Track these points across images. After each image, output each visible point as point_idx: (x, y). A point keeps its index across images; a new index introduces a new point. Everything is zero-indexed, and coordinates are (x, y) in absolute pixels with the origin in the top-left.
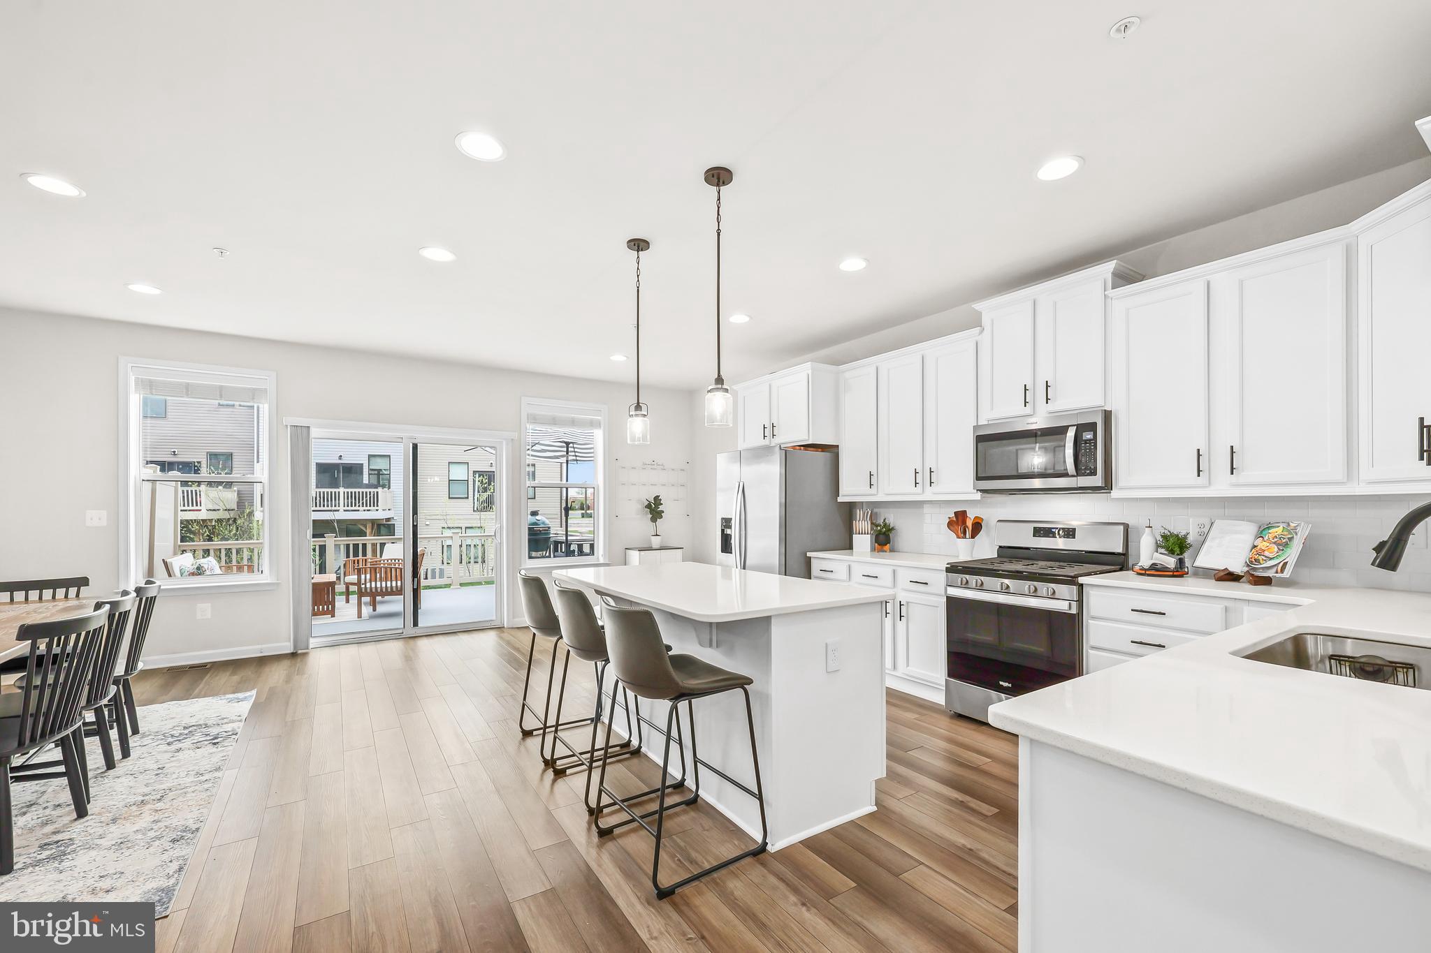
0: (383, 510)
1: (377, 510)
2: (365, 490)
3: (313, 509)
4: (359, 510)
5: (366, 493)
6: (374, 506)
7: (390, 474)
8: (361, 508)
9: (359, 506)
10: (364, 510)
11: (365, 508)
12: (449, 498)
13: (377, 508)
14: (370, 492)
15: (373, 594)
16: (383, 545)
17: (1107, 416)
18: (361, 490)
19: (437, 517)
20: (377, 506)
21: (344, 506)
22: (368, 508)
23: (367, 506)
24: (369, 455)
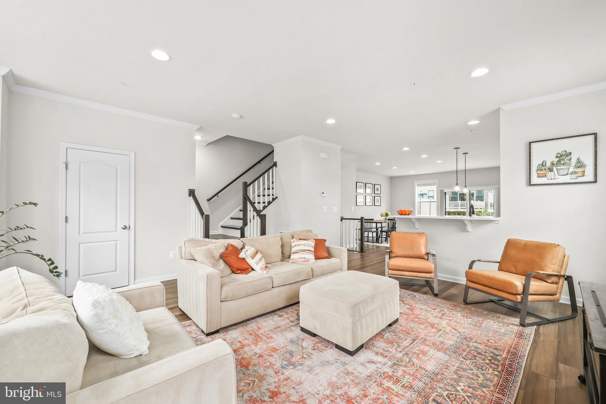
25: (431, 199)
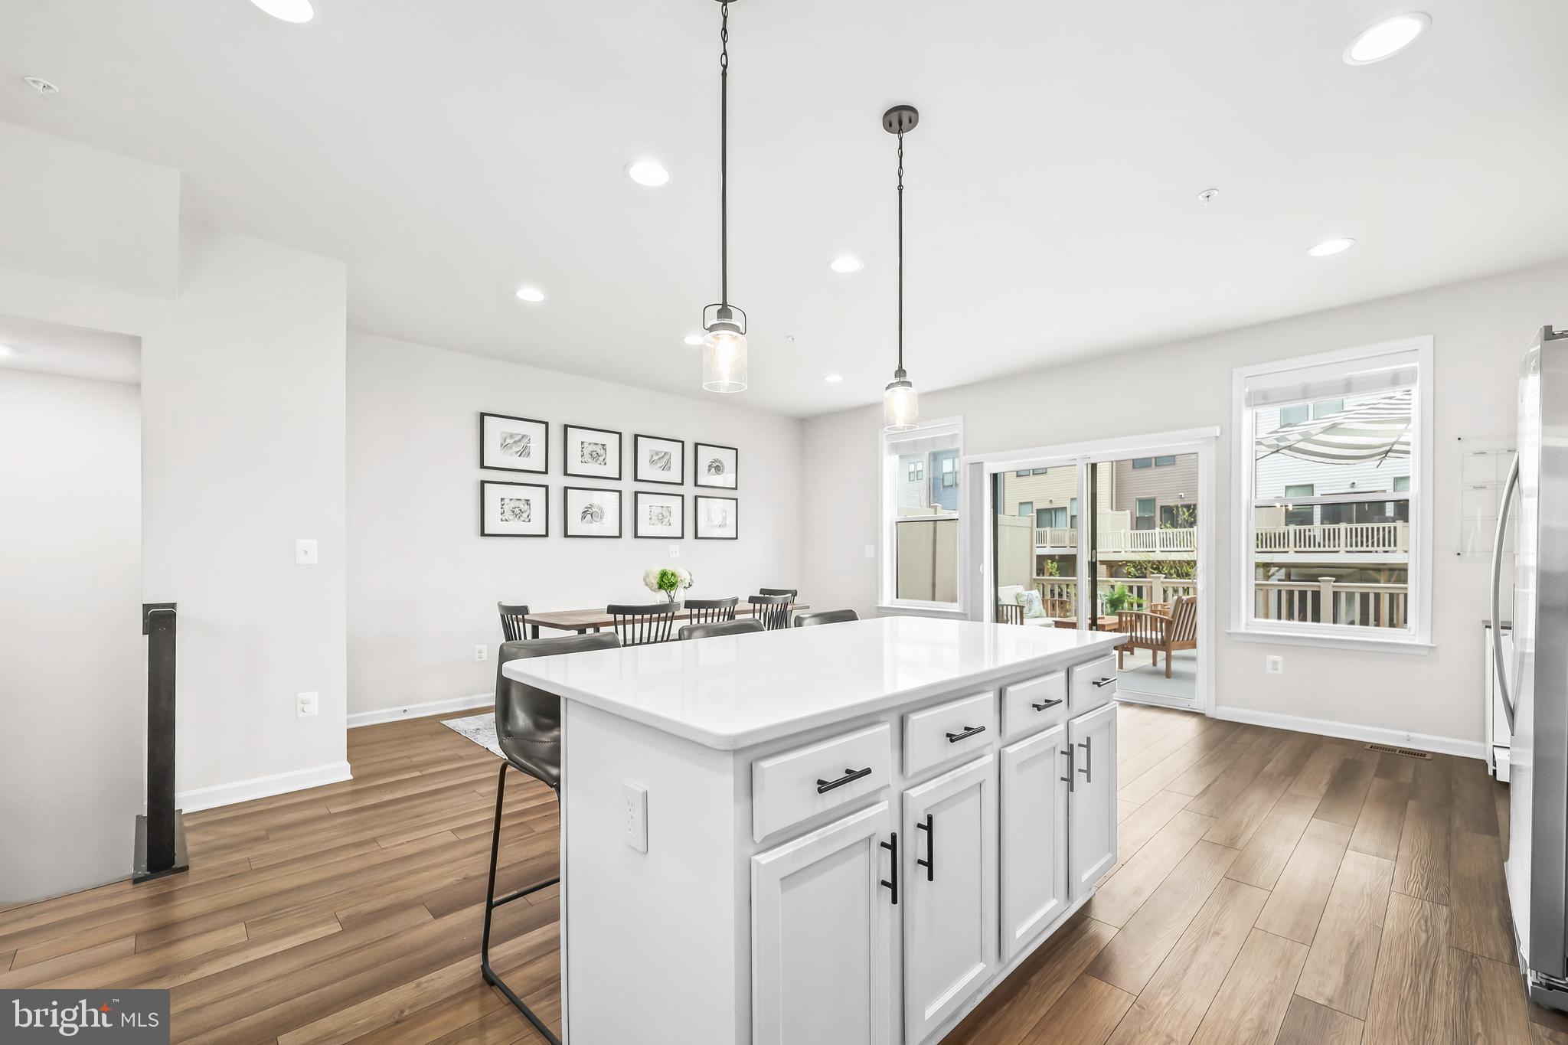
11: (1381, 548)
14: (1384, 528)
21: (1346, 546)
24: (1395, 478)
25: (939, 509)
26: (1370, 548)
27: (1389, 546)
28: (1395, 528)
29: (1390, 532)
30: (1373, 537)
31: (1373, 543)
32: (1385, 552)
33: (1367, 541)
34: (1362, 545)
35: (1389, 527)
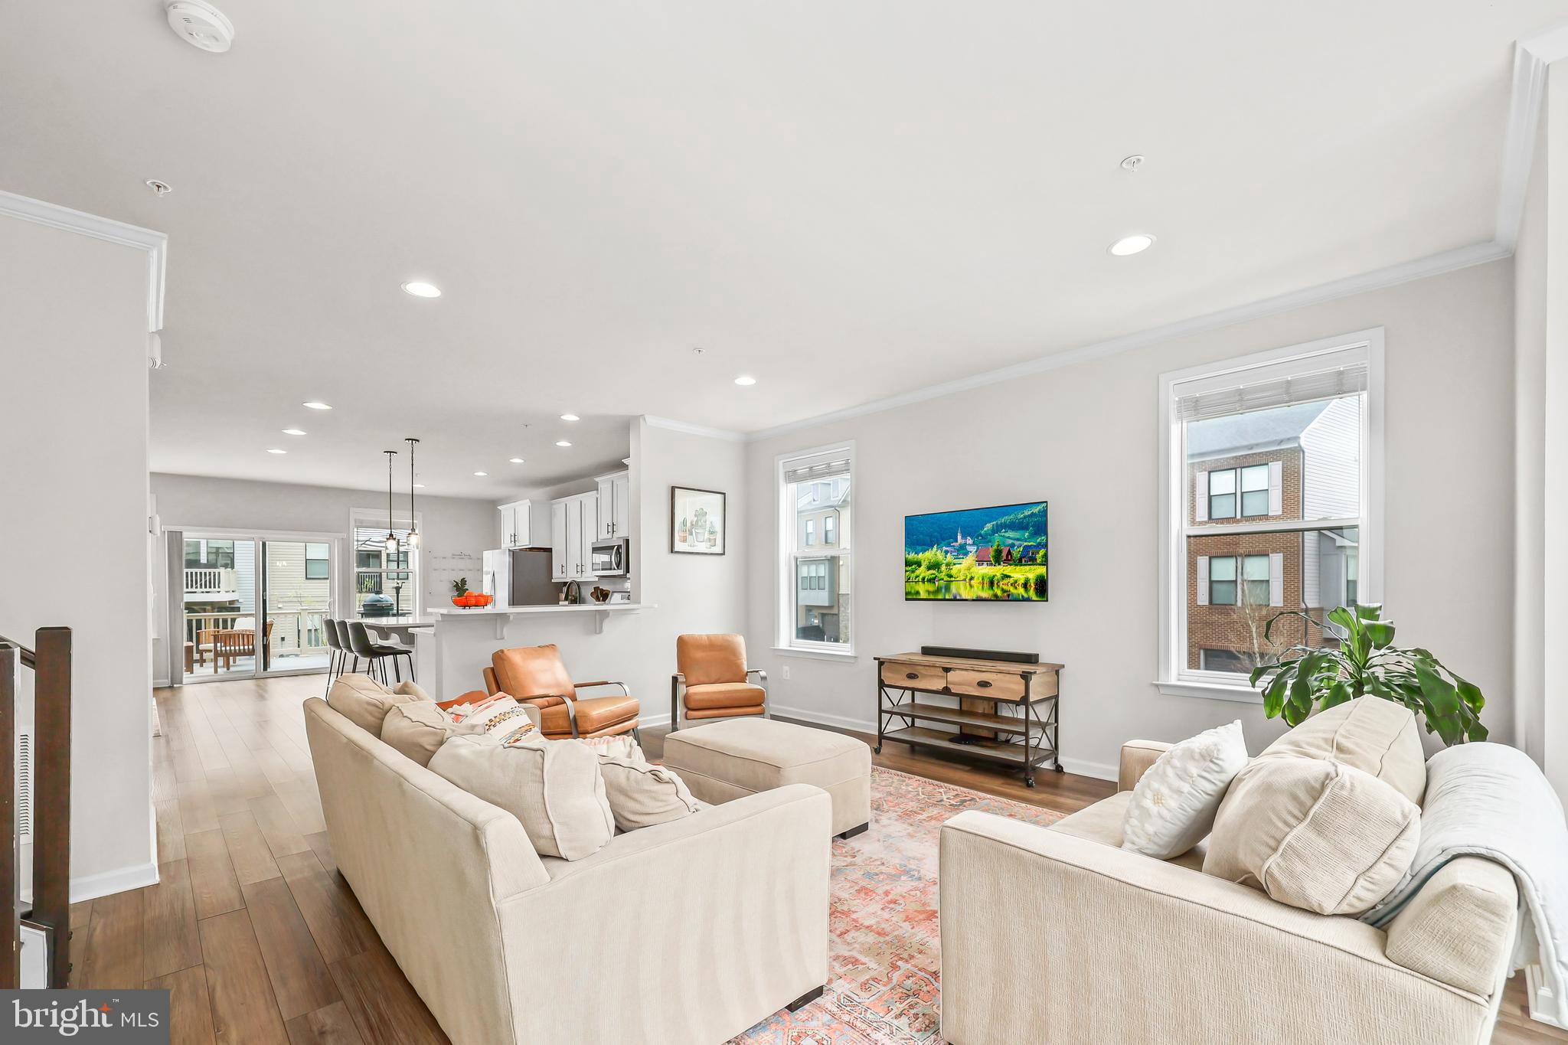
0: (226, 592)
1: (219, 592)
2: (203, 571)
3: (185, 590)
4: (195, 592)
5: (205, 573)
6: (215, 587)
7: (233, 553)
8: (199, 590)
9: (197, 587)
10: (203, 592)
11: (204, 589)
12: (307, 578)
13: (219, 590)
14: (210, 573)
15: (227, 656)
16: (233, 620)
17: (627, 541)
18: (198, 571)
19: (291, 599)
20: (219, 587)
22: (208, 589)
23: (206, 587)
26: (194, 590)
27: (210, 587)
28: (219, 573)
29: (214, 576)
30: (201, 580)
31: (201, 585)
32: (207, 592)
33: (196, 583)
34: (192, 587)
35: (214, 573)
